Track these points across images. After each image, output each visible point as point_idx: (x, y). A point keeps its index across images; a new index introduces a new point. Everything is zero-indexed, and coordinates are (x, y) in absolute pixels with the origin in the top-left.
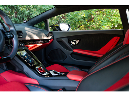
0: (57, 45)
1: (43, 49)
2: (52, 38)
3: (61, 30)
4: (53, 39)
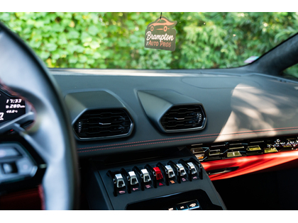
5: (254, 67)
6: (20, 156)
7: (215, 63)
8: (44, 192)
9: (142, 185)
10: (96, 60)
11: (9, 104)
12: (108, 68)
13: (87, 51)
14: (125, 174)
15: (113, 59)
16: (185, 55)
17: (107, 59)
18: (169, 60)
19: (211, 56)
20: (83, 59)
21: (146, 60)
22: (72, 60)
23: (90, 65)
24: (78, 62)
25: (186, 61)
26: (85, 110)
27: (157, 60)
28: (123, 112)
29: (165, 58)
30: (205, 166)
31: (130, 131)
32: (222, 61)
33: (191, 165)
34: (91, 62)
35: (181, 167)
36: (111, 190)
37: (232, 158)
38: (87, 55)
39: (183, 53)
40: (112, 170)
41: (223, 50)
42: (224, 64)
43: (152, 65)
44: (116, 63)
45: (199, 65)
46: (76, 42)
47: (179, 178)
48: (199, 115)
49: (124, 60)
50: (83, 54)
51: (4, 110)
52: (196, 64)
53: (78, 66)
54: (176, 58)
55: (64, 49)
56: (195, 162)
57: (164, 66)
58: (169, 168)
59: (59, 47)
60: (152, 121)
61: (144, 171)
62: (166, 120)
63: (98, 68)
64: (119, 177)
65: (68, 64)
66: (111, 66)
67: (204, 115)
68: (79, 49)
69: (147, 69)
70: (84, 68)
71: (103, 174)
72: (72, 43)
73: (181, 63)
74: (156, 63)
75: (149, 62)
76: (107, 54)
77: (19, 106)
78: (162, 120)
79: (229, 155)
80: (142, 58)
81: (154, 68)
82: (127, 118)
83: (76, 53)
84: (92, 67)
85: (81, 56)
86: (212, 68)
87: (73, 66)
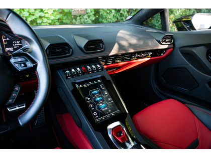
0: (181, 60)
1: (153, 65)
2: (172, 46)
3: (194, 29)
4: (174, 48)
5: (131, 21)
6: (27, 61)
7: (118, 19)
8: (37, 73)
9: (78, 74)
10: (52, 20)
11: (14, 44)
12: (60, 24)
13: (47, 15)
14: (70, 70)
15: (62, 19)
16: (102, 15)
17: (58, 19)
18: (94, 19)
19: (115, 15)
20: (45, 20)
21: (80, 19)
22: (39, 21)
23: (49, 23)
24: (42, 22)
25: (103, 18)
26: (49, 44)
27: (86, 19)
28: (66, 44)
29: (91, 18)
30: (105, 67)
31: (71, 53)
32: (121, 18)
33: (98, 66)
34: (50, 21)
35: (94, 66)
36: (65, 77)
37: (117, 63)
38: (47, 18)
39: (101, 14)
40: (65, 70)
41: (121, 12)
42: (122, 20)
43: (84, 22)
44: (64, 21)
45: (110, 20)
46: (40, 11)
47: (93, 71)
48: (101, 44)
49: (69, 19)
50: (44, 17)
51: (13, 47)
52: (108, 20)
53: (43, 24)
54: (97, 16)
55: (33, 15)
56: (100, 64)
57: (90, 22)
58: (89, 67)
59: (30, 14)
60: (80, 48)
61: (78, 69)
62: (87, 47)
63: (54, 24)
64: (68, 72)
65: (37, 23)
66: (62, 23)
67: (103, 44)
68: (42, 14)
69: (81, 24)
70: (46, 25)
71: (61, 71)
72: (37, 11)
73: (100, 20)
74: (86, 21)
75: (82, 20)
76: (59, 16)
77: (19, 44)
78: (84, 47)
79: (116, 61)
80: (78, 18)
81: (85, 24)
82: (69, 47)
83: (40, 17)
84: (50, 24)
85: (43, 18)
86: (116, 22)
87: (40, 24)
